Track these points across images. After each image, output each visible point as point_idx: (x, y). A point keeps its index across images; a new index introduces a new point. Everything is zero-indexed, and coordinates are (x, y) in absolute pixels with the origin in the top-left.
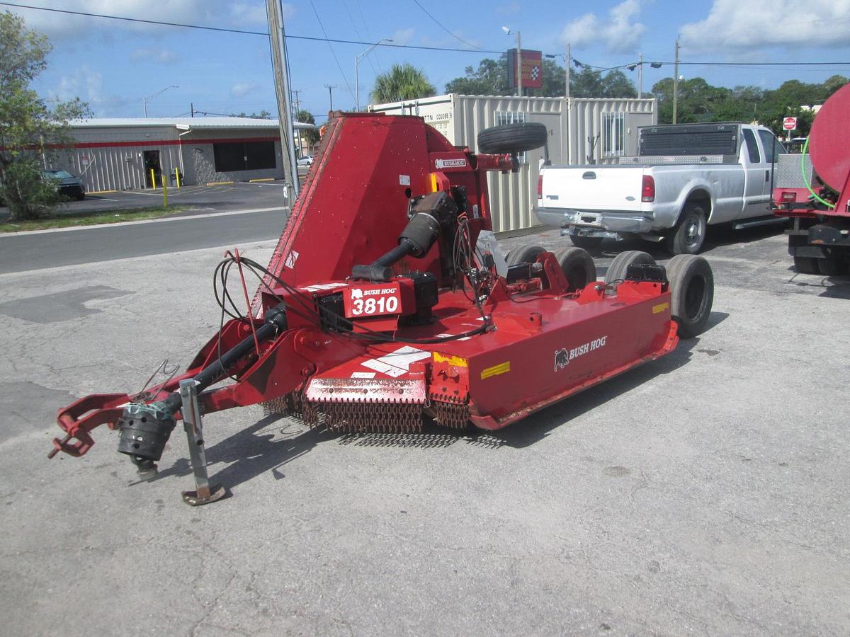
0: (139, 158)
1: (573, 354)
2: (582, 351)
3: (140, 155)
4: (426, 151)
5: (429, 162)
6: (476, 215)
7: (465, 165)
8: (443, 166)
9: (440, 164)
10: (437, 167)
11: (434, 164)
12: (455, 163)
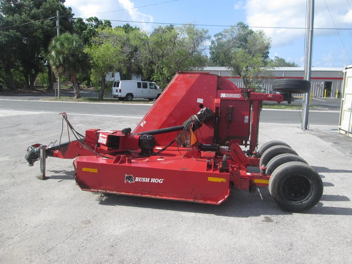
0: (322, 85)
1: (137, 179)
2: (145, 180)
3: (323, 83)
4: (216, 89)
5: (217, 94)
6: (246, 121)
7: (240, 97)
8: (225, 97)
9: (223, 95)
10: (221, 97)
11: (220, 95)
12: (233, 95)
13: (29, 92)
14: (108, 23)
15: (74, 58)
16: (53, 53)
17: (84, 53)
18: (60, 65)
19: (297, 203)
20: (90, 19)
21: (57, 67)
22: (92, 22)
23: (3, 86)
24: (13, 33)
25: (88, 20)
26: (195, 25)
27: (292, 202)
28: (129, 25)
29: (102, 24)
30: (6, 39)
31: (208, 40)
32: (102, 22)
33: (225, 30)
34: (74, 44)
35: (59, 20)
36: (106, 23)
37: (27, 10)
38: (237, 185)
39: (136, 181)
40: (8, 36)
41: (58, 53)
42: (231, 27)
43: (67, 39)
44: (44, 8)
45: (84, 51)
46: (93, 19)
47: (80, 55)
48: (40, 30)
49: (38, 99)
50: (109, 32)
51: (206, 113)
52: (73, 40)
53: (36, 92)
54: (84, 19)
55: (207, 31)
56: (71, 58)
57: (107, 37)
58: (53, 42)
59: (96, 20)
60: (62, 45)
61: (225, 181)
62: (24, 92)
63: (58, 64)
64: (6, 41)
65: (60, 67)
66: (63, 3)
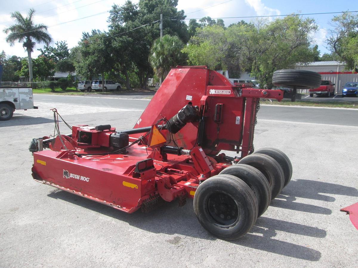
1: (72, 176)
2: (77, 177)
4: (205, 85)
5: (206, 90)
6: (238, 122)
7: (230, 94)
8: (215, 93)
9: (212, 92)
10: (210, 93)
11: (209, 92)
12: (223, 92)
13: (141, 92)
14: (221, 22)
15: (173, 59)
16: (154, 55)
17: (182, 52)
18: (160, 65)
19: (223, 227)
20: (203, 20)
21: (158, 68)
22: (205, 22)
23: (121, 86)
24: (125, 38)
25: (200, 21)
26: (298, 15)
27: (217, 226)
28: (244, 22)
29: (215, 23)
30: (120, 44)
31: (314, 30)
32: (215, 21)
33: (335, 18)
34: (173, 45)
35: (162, 22)
36: (218, 22)
37: (141, 17)
38: (162, 195)
39: (70, 177)
40: (122, 42)
41: (158, 54)
42: (343, 14)
43: (167, 40)
44: (155, 13)
45: (181, 51)
46: (206, 19)
47: (179, 55)
48: (150, 34)
49: (141, 98)
50: (207, 30)
51: (186, 112)
52: (172, 41)
53: (147, 91)
54: (197, 20)
55: (312, 20)
56: (169, 59)
57: (207, 36)
58: (155, 44)
59: (209, 19)
60: (162, 46)
61: (137, 188)
62: (137, 92)
63: (158, 64)
64: (120, 46)
65: (160, 68)
66: (175, 7)
